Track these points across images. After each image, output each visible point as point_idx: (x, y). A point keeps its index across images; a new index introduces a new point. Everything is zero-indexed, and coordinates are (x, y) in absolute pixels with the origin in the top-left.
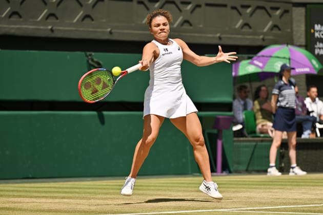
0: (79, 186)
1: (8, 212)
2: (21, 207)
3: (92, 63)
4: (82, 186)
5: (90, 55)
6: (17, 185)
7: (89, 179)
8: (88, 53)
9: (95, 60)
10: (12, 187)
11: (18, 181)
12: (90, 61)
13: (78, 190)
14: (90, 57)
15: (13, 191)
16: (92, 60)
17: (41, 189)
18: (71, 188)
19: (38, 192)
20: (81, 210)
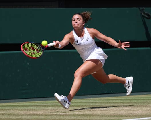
0: (137, 98)
1: (86, 117)
2: (96, 114)
3: (144, 15)
4: (139, 98)
5: (143, 10)
6: (96, 99)
7: (145, 93)
8: (141, 8)
9: (146, 13)
10: (92, 100)
11: (98, 96)
12: (142, 14)
13: (136, 101)
14: (142, 11)
15: (92, 103)
16: (144, 13)
17: (111, 101)
18: (132, 100)
19: (109, 103)
20: (136, 115)
